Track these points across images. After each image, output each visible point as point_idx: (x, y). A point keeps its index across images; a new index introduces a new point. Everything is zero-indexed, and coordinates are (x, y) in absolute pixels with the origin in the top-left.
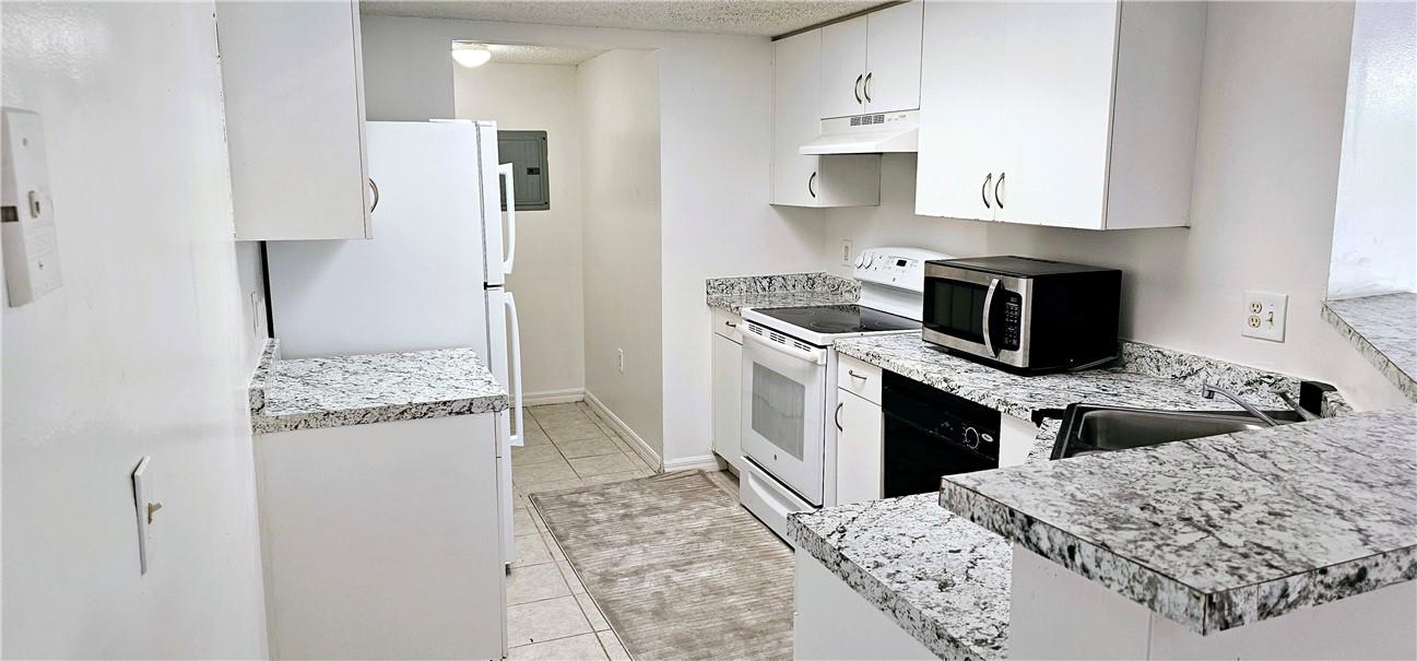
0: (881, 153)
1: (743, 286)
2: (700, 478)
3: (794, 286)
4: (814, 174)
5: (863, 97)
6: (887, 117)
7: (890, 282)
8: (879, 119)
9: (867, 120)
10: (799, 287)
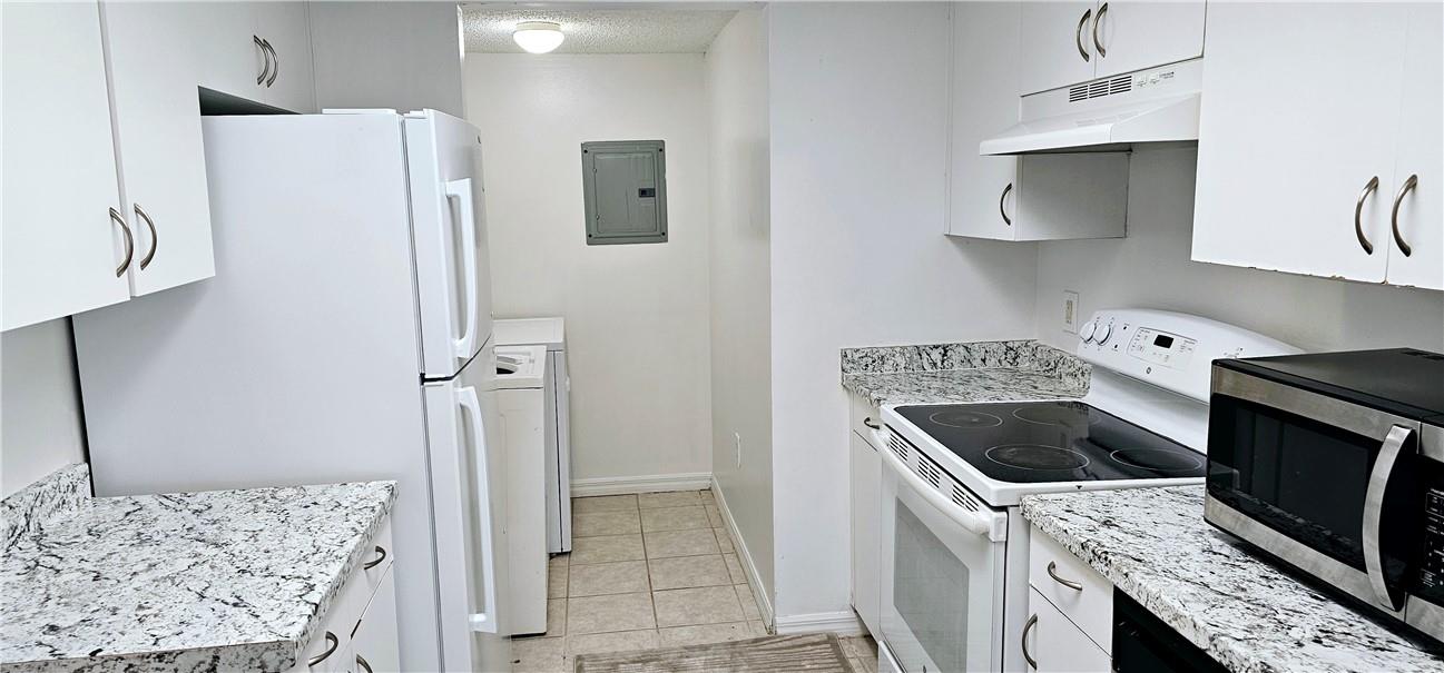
0: (1128, 148)
1: (898, 359)
2: (826, 649)
3: (984, 360)
4: (1009, 187)
5: (1091, 49)
6: (1136, 79)
7: (1143, 375)
8: (1122, 84)
9: (1098, 88)
10: (992, 362)
